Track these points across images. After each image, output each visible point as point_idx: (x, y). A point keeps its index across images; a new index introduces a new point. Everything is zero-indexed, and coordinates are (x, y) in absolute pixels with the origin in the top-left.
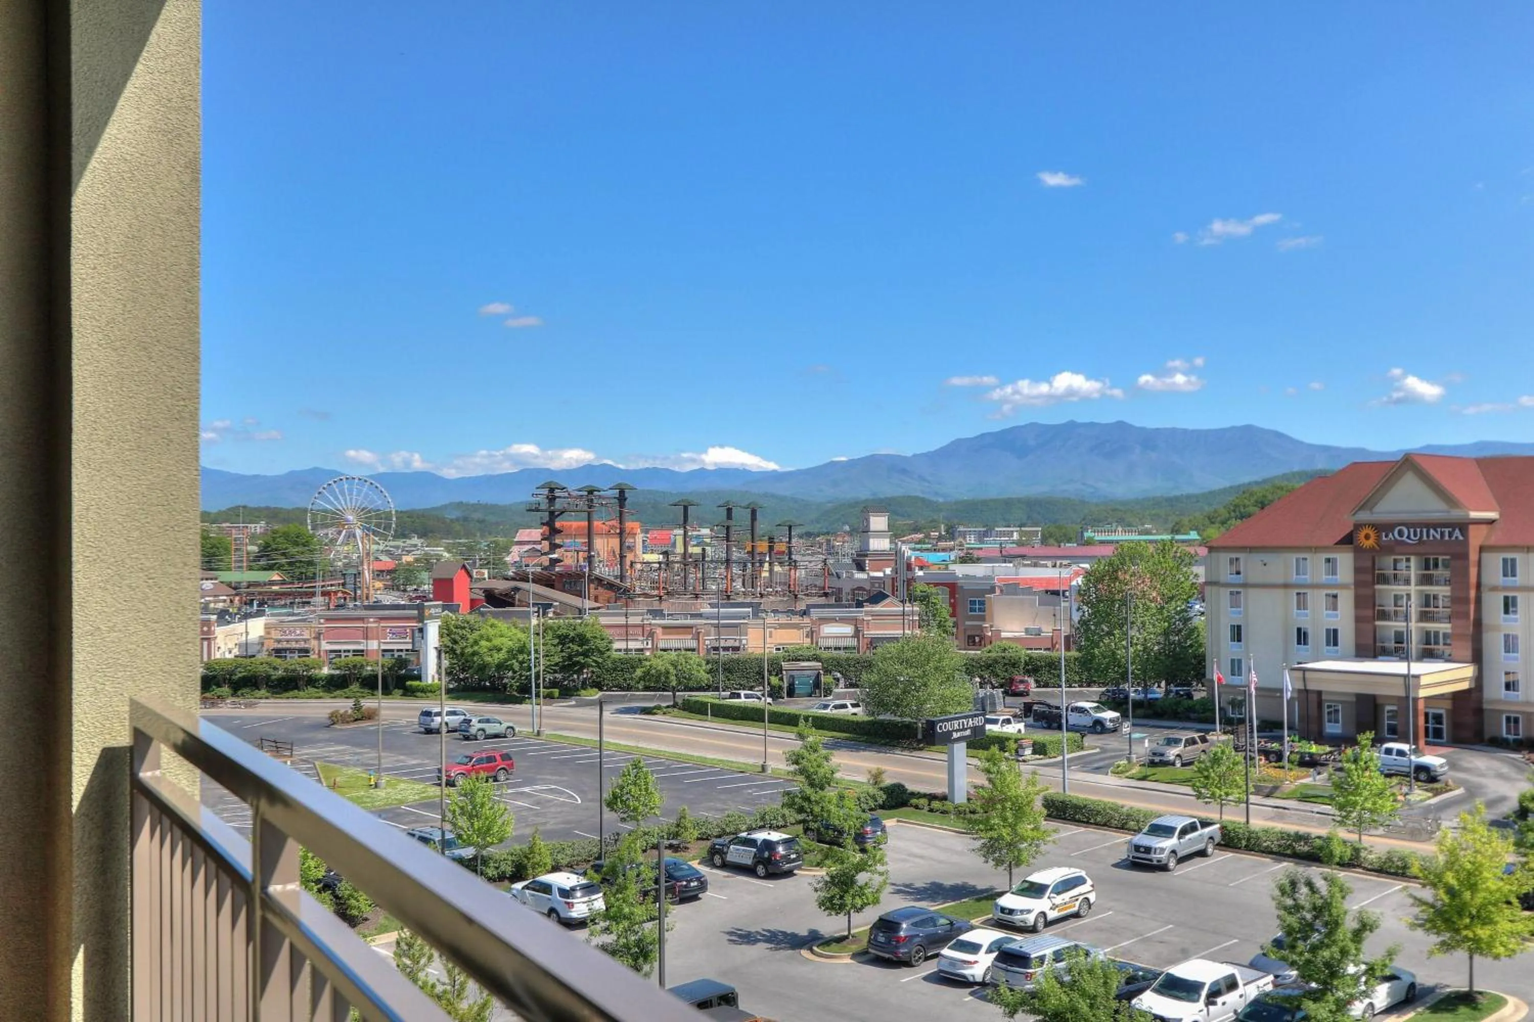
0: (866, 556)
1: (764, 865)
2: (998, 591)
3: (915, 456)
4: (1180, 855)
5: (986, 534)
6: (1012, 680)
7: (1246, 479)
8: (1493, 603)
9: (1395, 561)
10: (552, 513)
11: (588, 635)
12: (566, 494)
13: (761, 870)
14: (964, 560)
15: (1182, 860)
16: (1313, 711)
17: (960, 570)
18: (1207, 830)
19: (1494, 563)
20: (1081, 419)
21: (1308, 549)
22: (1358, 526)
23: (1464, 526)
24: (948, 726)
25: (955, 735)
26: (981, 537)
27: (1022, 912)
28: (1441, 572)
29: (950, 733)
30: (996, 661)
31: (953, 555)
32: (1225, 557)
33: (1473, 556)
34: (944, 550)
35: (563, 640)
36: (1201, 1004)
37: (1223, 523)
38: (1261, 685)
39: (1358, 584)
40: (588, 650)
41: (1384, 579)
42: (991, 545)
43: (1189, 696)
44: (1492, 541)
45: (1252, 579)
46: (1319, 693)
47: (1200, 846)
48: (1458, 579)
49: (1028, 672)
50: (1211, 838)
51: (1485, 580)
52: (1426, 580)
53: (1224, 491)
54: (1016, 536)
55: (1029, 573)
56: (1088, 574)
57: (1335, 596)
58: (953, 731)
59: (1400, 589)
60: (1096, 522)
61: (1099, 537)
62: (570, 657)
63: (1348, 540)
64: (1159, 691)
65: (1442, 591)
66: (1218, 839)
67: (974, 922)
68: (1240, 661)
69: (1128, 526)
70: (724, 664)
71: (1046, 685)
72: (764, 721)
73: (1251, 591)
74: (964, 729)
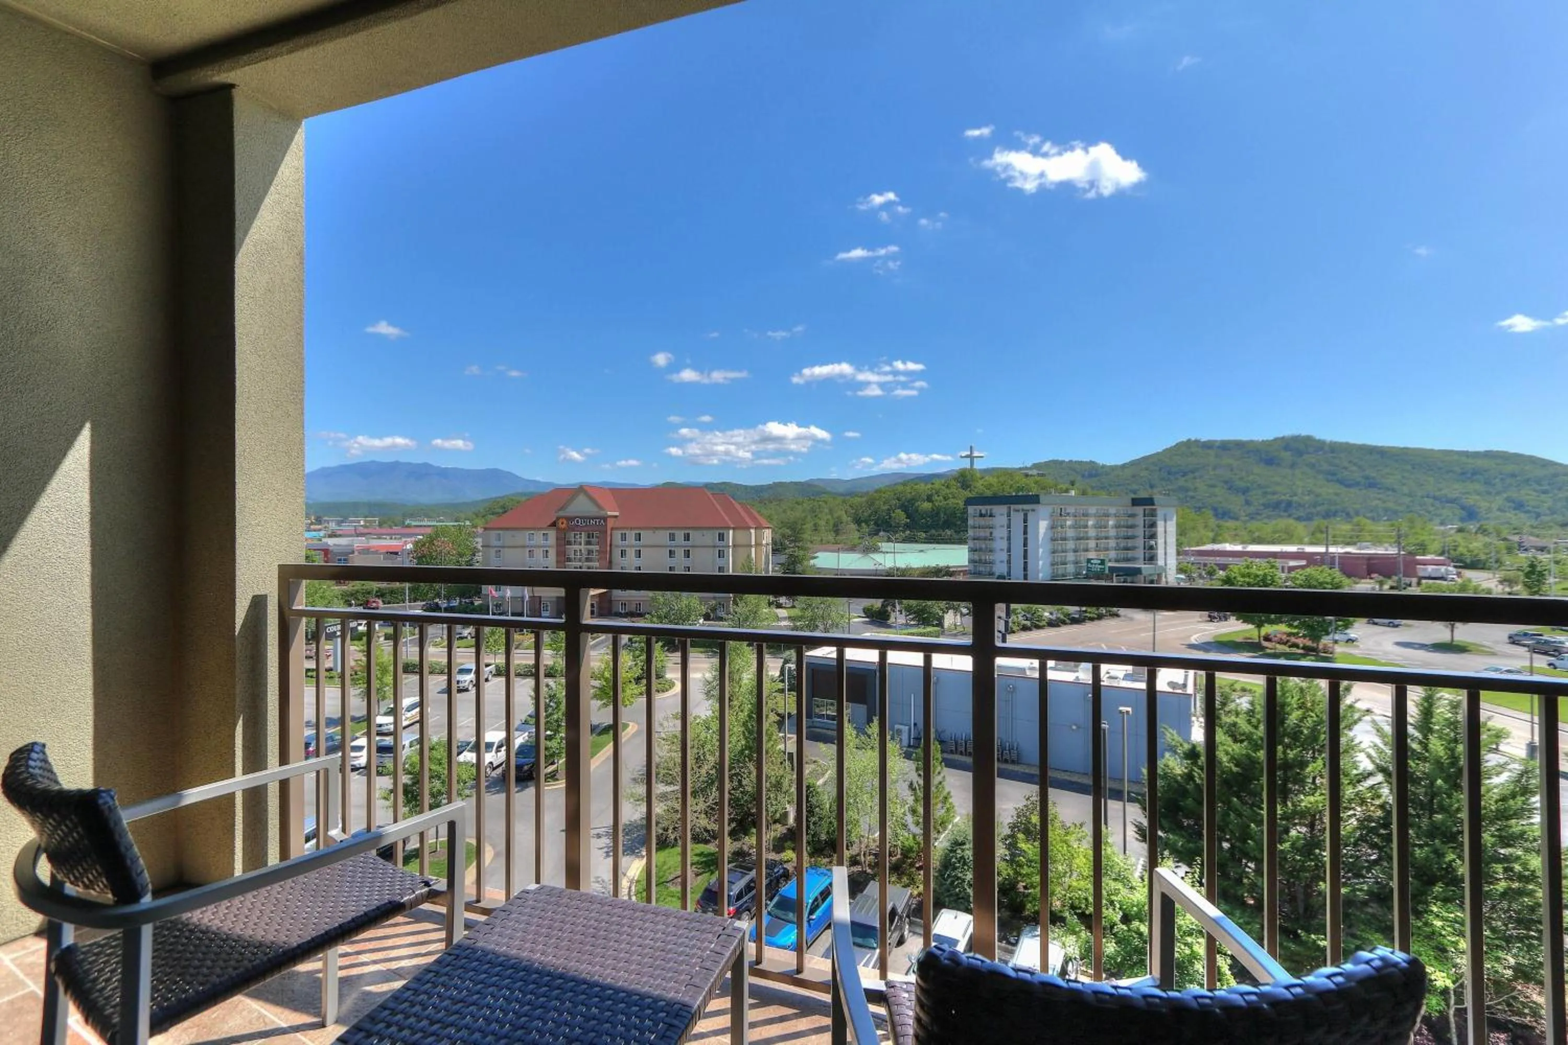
2: (356, 553)
5: (342, 522)
6: (368, 602)
7: (494, 495)
8: (617, 553)
9: (575, 535)
14: (330, 536)
16: (537, 606)
17: (331, 542)
18: (488, 668)
19: (617, 535)
20: (402, 460)
21: (534, 529)
22: (558, 518)
23: (605, 519)
26: (339, 523)
27: (387, 725)
28: (594, 540)
30: (357, 591)
31: (322, 533)
32: (493, 533)
33: (609, 532)
34: (315, 531)
36: (493, 753)
37: (483, 517)
39: (558, 545)
41: (569, 543)
42: (347, 527)
43: (472, 603)
44: (617, 525)
45: (507, 544)
46: (540, 597)
48: (602, 541)
49: (378, 596)
50: (491, 672)
51: (614, 543)
52: (588, 543)
53: (483, 501)
54: (362, 523)
55: (375, 543)
56: (416, 543)
57: (547, 551)
59: (577, 547)
60: (412, 516)
61: (414, 523)
63: (554, 524)
64: (455, 603)
65: (595, 548)
67: (357, 735)
69: (429, 517)
71: (389, 603)
73: (506, 549)
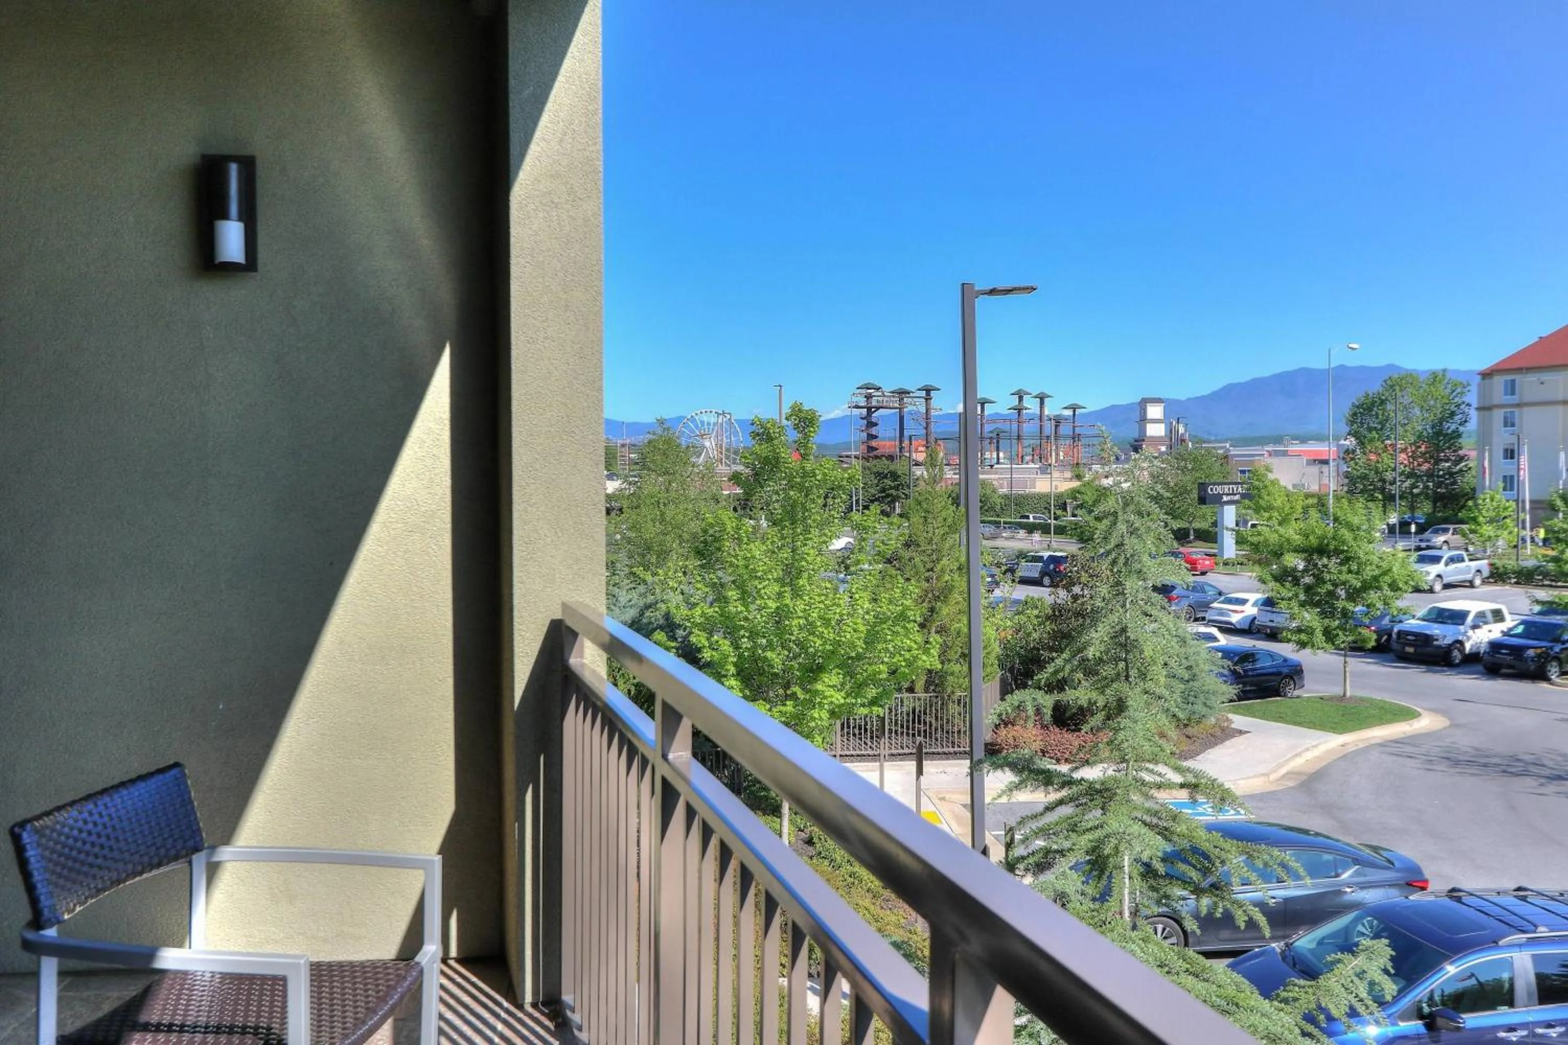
0: (1143, 440)
1: (1050, 577)
2: (1266, 456)
3: (1189, 399)
4: (1446, 580)
10: (869, 409)
11: (899, 473)
12: (880, 394)
13: (1046, 581)
15: (1447, 586)
18: (1475, 563)
24: (1218, 489)
25: (1225, 498)
29: (1220, 496)
32: (1499, 380)
35: (881, 476)
38: (1536, 498)
40: (899, 485)
45: (1527, 398)
47: (1469, 577)
50: (1479, 571)
58: (1223, 494)
62: (883, 490)
66: (1486, 573)
68: (1512, 477)
70: (1016, 499)
72: (1050, 533)
73: (1526, 410)
74: (1233, 494)
